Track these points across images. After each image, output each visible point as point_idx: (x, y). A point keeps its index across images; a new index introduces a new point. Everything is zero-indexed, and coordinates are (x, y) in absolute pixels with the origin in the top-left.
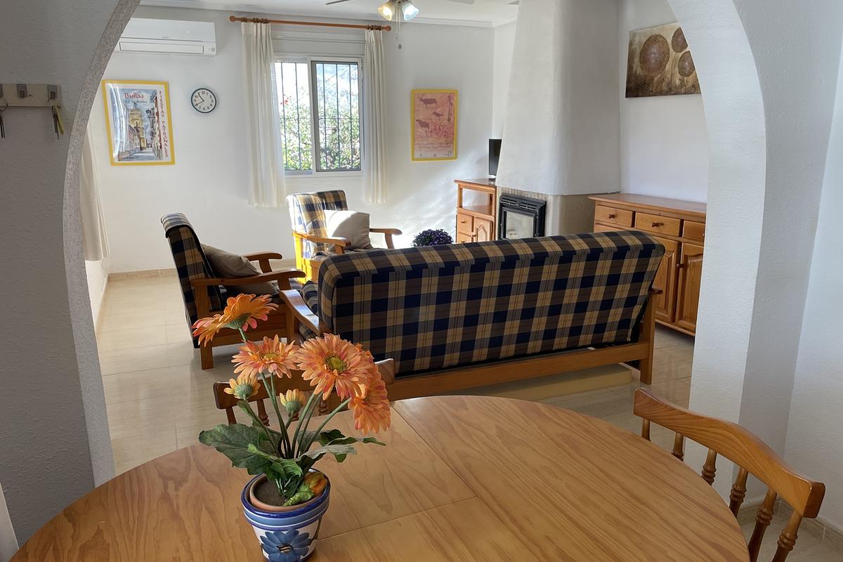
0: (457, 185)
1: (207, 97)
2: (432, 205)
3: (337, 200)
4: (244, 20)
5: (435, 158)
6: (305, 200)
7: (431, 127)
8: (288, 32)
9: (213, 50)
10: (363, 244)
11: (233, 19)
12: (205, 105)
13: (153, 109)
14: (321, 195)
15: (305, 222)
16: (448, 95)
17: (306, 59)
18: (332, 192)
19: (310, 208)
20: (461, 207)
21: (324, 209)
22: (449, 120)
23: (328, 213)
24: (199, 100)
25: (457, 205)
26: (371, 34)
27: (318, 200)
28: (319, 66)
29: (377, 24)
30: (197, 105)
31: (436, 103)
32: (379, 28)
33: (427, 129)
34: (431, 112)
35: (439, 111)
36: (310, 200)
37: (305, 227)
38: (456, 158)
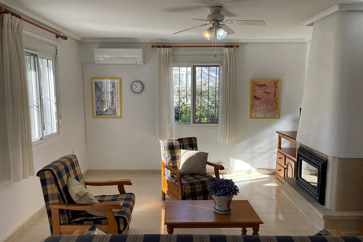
0: (278, 134)
1: (139, 85)
2: (262, 144)
3: (191, 143)
4: (159, 47)
5: (265, 117)
6: (169, 143)
7: (263, 100)
8: (182, 52)
9: (141, 62)
10: (201, 172)
11: (153, 46)
12: (137, 89)
13: (113, 91)
14: (180, 140)
15: (167, 157)
16: (274, 82)
17: (190, 65)
18: (188, 138)
19: (172, 148)
20: (280, 148)
21: (181, 148)
22: (275, 96)
23: (182, 151)
24: (135, 87)
25: (277, 146)
26: (226, 50)
27: (178, 143)
28: (197, 68)
29: (231, 44)
30: (134, 89)
31: (266, 87)
32: (232, 47)
33: (260, 101)
34: (262, 91)
35: (267, 91)
36: (172, 143)
37: (167, 159)
38: (279, 118)
